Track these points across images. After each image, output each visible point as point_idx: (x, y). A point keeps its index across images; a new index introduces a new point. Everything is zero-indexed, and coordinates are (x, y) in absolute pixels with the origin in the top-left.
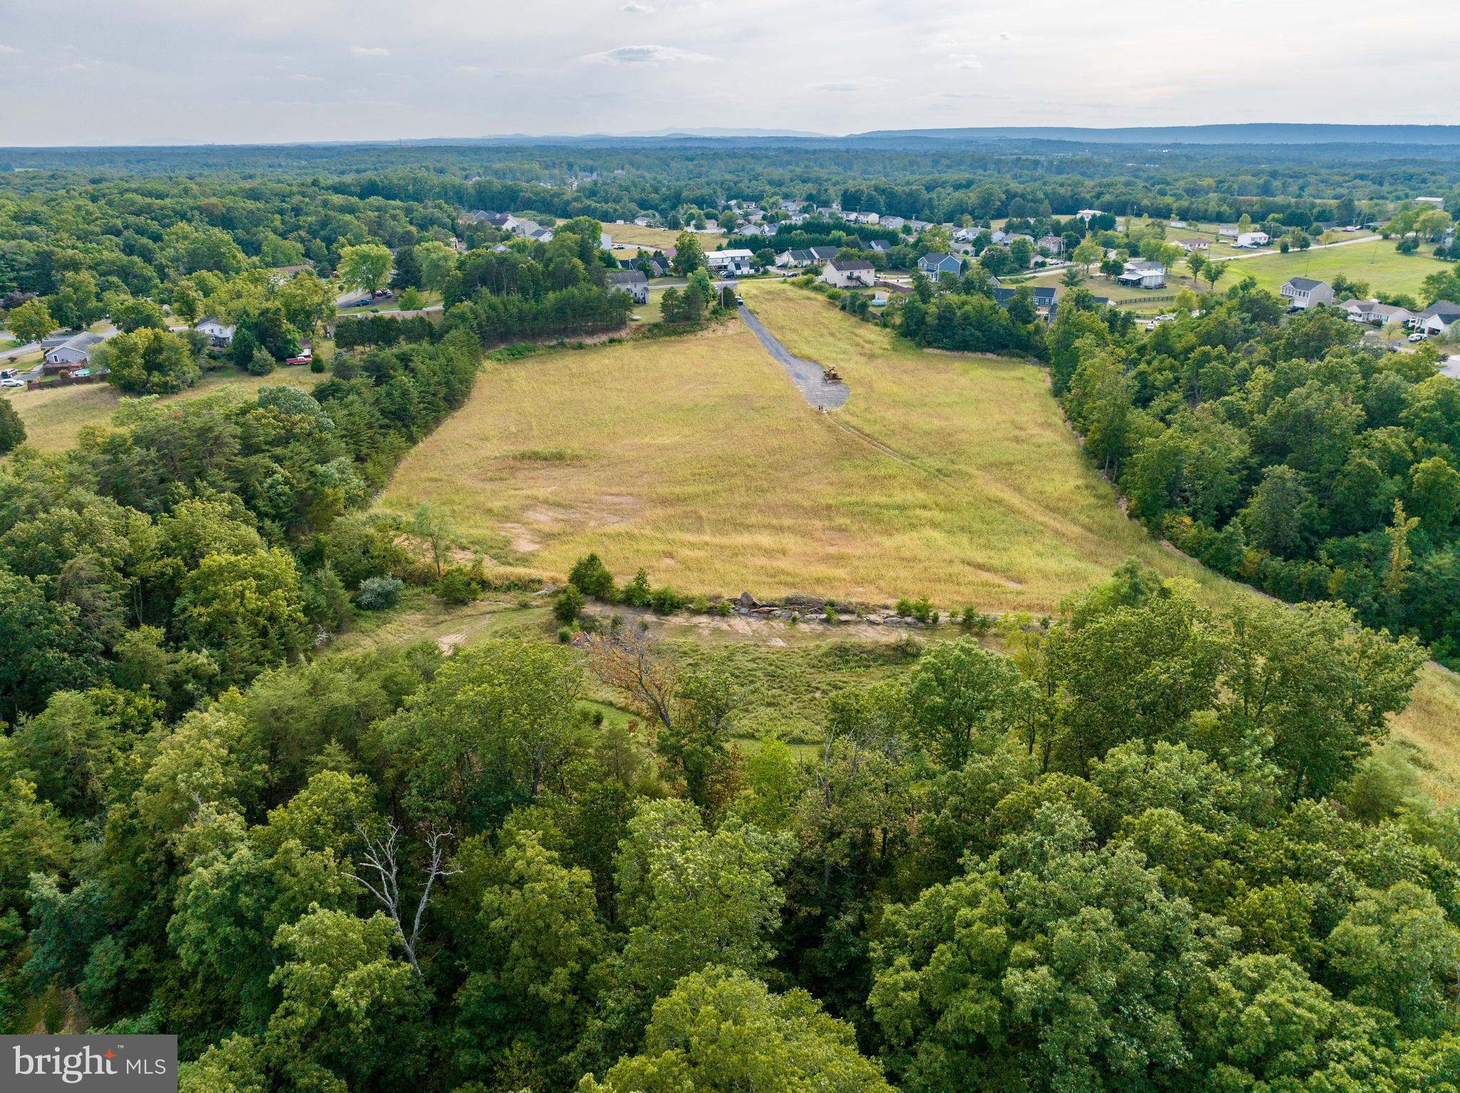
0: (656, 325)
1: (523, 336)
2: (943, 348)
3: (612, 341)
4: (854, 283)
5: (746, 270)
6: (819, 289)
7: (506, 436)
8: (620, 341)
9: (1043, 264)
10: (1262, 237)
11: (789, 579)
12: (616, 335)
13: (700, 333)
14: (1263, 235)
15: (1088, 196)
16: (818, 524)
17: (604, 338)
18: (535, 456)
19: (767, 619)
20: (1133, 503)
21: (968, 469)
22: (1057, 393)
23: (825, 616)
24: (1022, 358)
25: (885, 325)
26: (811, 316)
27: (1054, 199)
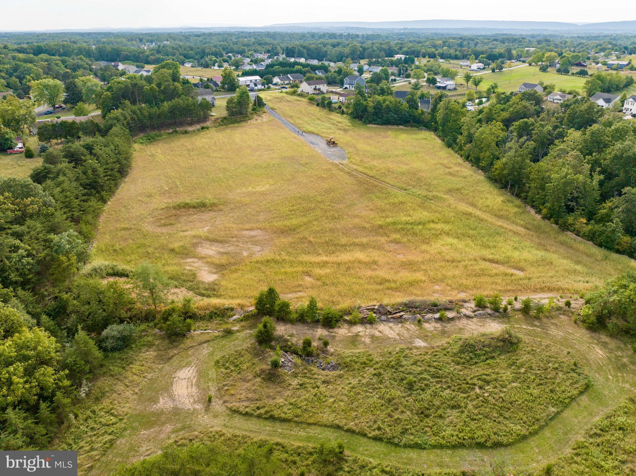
0: (225, 118)
1: (153, 128)
2: (378, 124)
3: (203, 128)
4: (317, 92)
5: (260, 87)
6: (301, 95)
7: (163, 193)
8: (207, 128)
9: (395, 80)
10: (481, 65)
11: (393, 285)
12: (204, 125)
13: (249, 122)
14: (481, 64)
15: (396, 49)
16: (383, 239)
17: (198, 127)
18: (186, 206)
19: (401, 322)
20: (544, 211)
21: (439, 195)
22: (449, 146)
23: (437, 315)
24: (418, 127)
25: (343, 113)
26: (303, 110)
27: (381, 49)
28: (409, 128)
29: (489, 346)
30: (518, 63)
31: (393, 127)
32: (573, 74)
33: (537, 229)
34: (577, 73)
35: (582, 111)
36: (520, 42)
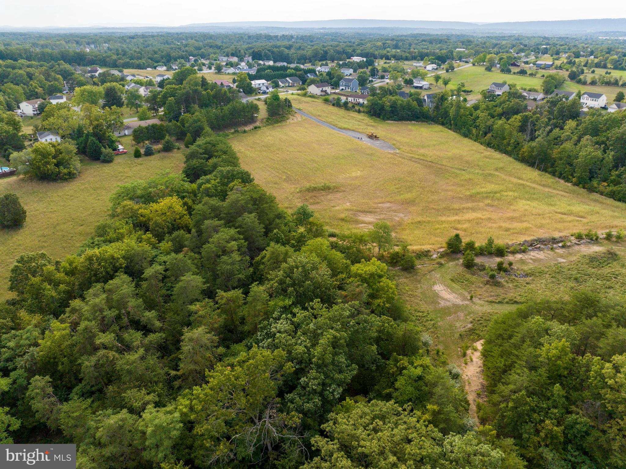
0: (268, 119)
1: (219, 128)
2: (394, 120)
3: (256, 128)
4: (323, 93)
5: (271, 90)
6: (312, 96)
7: (286, 181)
8: (259, 127)
10: (434, 66)
12: (256, 125)
13: (288, 121)
15: (350, 51)
16: (481, 204)
17: (252, 126)
18: (315, 189)
19: (542, 250)
20: (574, 180)
21: (492, 172)
22: (466, 136)
23: (560, 245)
24: (427, 122)
25: (359, 112)
26: (325, 109)
27: (339, 52)
28: (420, 123)
29: (604, 257)
30: (461, 63)
31: (407, 122)
32: (514, 73)
33: (574, 192)
34: (518, 73)
36: (446, 42)
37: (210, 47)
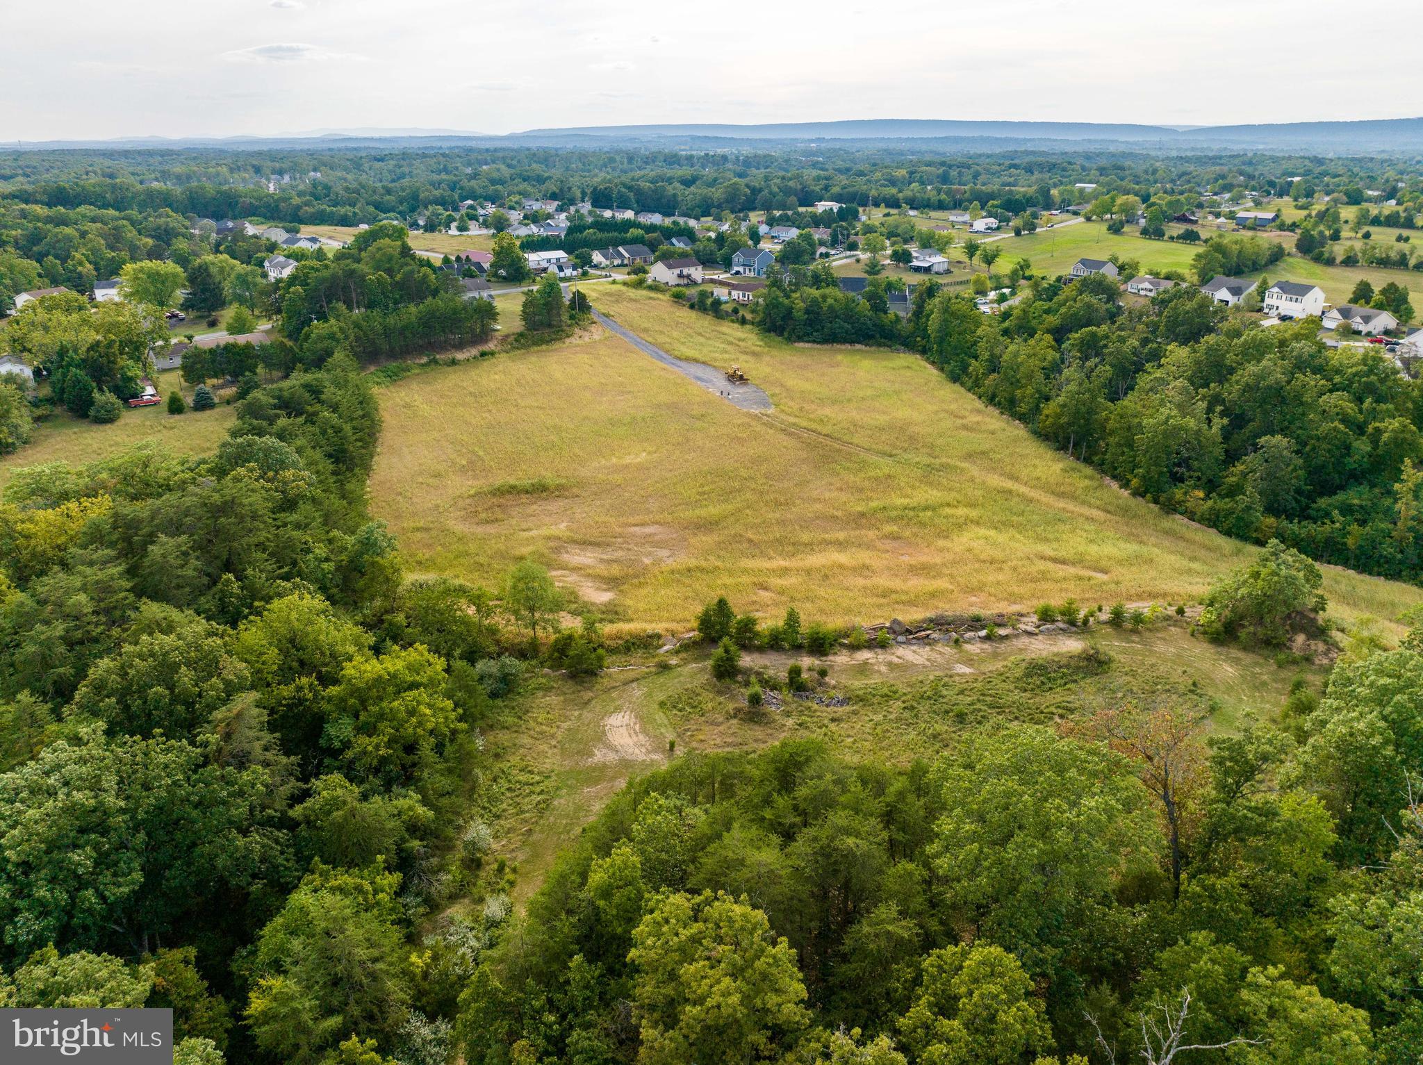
0: (521, 335)
1: (392, 355)
2: (814, 342)
3: (483, 354)
4: (686, 281)
5: (568, 272)
6: (655, 288)
7: (463, 470)
8: (492, 354)
9: (827, 255)
10: (993, 222)
11: (904, 598)
12: (485, 348)
13: (567, 341)
14: (992, 220)
15: (817, 189)
16: (872, 534)
17: (474, 352)
18: (512, 490)
19: (929, 644)
20: (1135, 482)
21: (953, 462)
22: (955, 379)
23: (983, 633)
24: (890, 346)
25: (743, 322)
26: (666, 316)
27: (788, 192)
28: (873, 348)
29: (1067, 666)
30: (1065, 216)
31: (843, 347)
32: (1172, 238)
33: (1124, 511)
34: (1179, 237)
35: (1188, 312)
36: (1064, 170)
37: (525, 180)
